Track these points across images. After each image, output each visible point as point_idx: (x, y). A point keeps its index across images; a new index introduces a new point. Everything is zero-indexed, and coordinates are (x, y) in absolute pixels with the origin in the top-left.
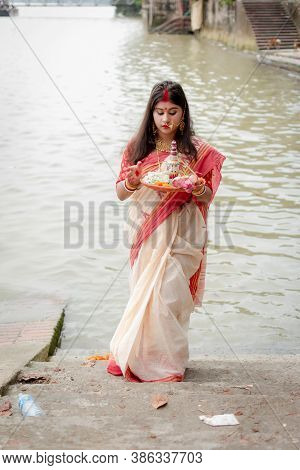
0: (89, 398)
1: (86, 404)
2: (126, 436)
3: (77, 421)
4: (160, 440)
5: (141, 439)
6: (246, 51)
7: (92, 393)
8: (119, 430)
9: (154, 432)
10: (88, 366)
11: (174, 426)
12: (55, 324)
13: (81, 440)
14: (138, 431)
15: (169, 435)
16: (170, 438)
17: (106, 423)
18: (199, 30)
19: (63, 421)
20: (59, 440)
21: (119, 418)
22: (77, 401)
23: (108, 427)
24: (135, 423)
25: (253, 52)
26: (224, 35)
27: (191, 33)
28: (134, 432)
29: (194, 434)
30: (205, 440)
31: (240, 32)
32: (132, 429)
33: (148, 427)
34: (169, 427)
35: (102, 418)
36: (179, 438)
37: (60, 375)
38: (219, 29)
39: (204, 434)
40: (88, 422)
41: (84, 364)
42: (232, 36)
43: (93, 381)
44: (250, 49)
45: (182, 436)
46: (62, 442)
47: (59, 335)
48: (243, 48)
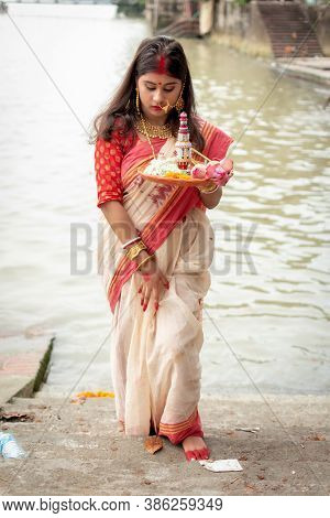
0: (77, 439)
1: (74, 445)
2: (117, 482)
3: (63, 464)
4: (155, 487)
5: (134, 486)
6: (260, 59)
7: (81, 433)
8: (110, 475)
9: (148, 477)
10: (78, 404)
11: (171, 471)
12: (41, 357)
13: (68, 485)
14: (131, 476)
15: (166, 481)
16: (167, 484)
17: (95, 466)
18: (208, 34)
19: (48, 463)
20: (43, 485)
21: (110, 461)
22: (64, 442)
23: (98, 470)
24: (128, 467)
25: (269, 61)
26: (236, 41)
27: (200, 37)
28: (127, 477)
29: (193, 480)
30: (205, 487)
31: (254, 38)
32: (123, 473)
33: (141, 472)
34: (165, 472)
35: (92, 461)
36: (176, 484)
37: (46, 413)
38: (231, 34)
39: (205, 480)
40: (76, 466)
41: (73, 401)
42: (245, 42)
43: (82, 420)
44: (264, 57)
45: (180, 483)
46: (45, 487)
47: (46, 369)
48: (257, 55)
